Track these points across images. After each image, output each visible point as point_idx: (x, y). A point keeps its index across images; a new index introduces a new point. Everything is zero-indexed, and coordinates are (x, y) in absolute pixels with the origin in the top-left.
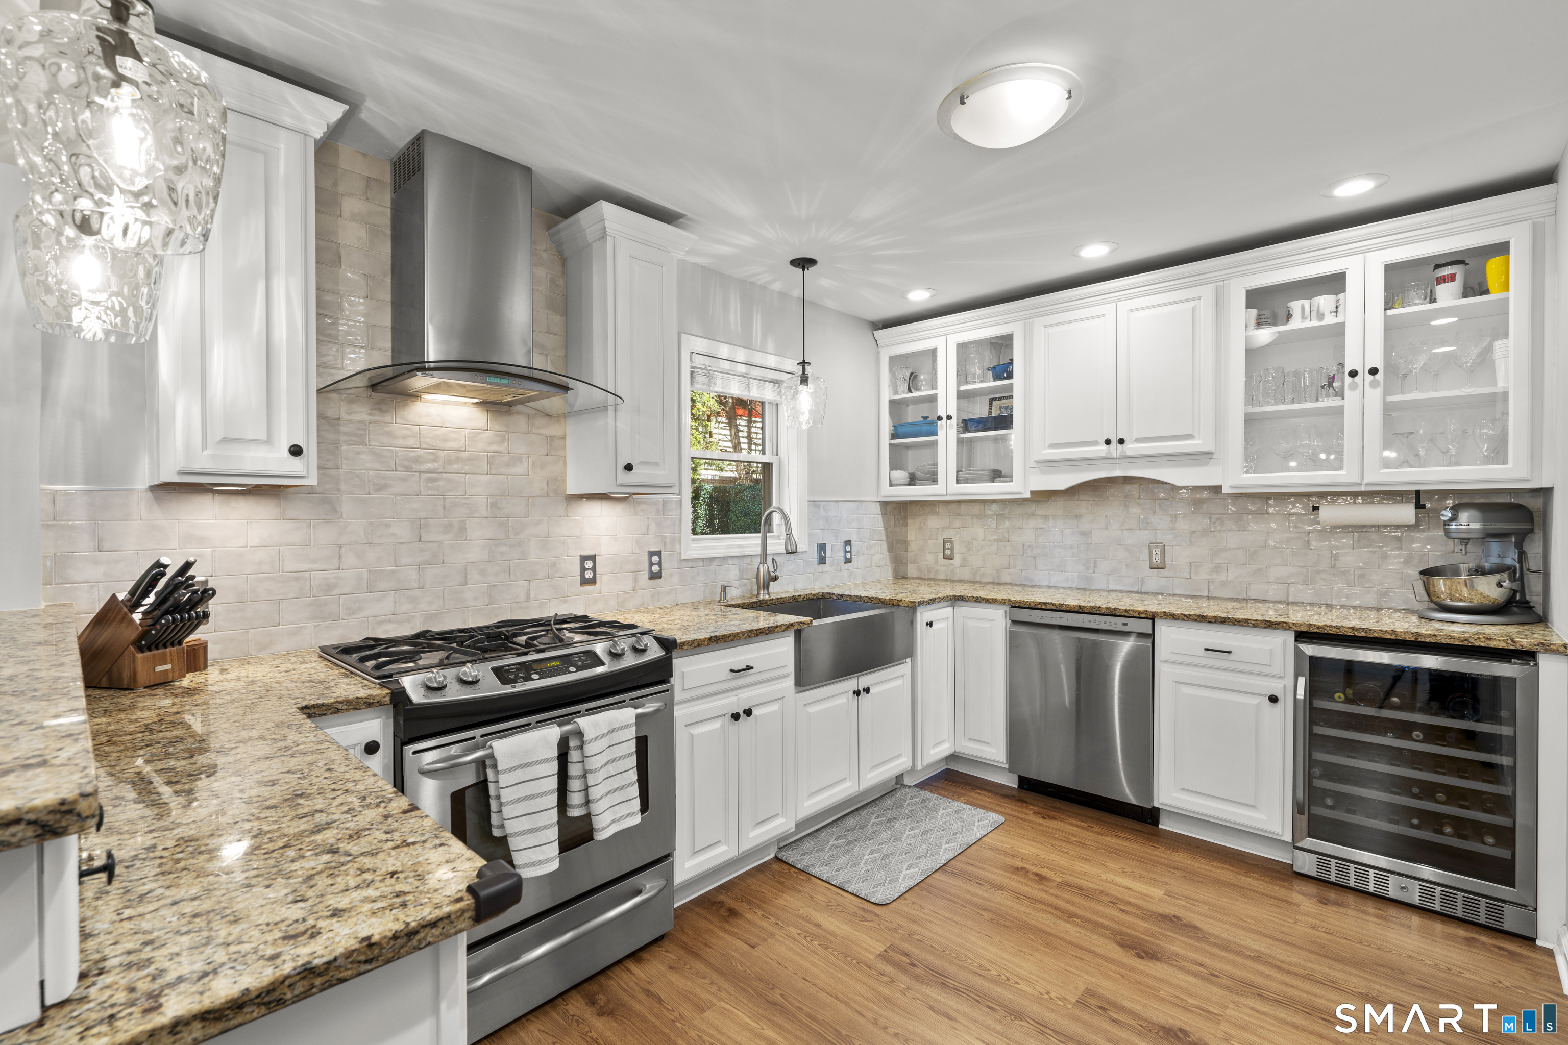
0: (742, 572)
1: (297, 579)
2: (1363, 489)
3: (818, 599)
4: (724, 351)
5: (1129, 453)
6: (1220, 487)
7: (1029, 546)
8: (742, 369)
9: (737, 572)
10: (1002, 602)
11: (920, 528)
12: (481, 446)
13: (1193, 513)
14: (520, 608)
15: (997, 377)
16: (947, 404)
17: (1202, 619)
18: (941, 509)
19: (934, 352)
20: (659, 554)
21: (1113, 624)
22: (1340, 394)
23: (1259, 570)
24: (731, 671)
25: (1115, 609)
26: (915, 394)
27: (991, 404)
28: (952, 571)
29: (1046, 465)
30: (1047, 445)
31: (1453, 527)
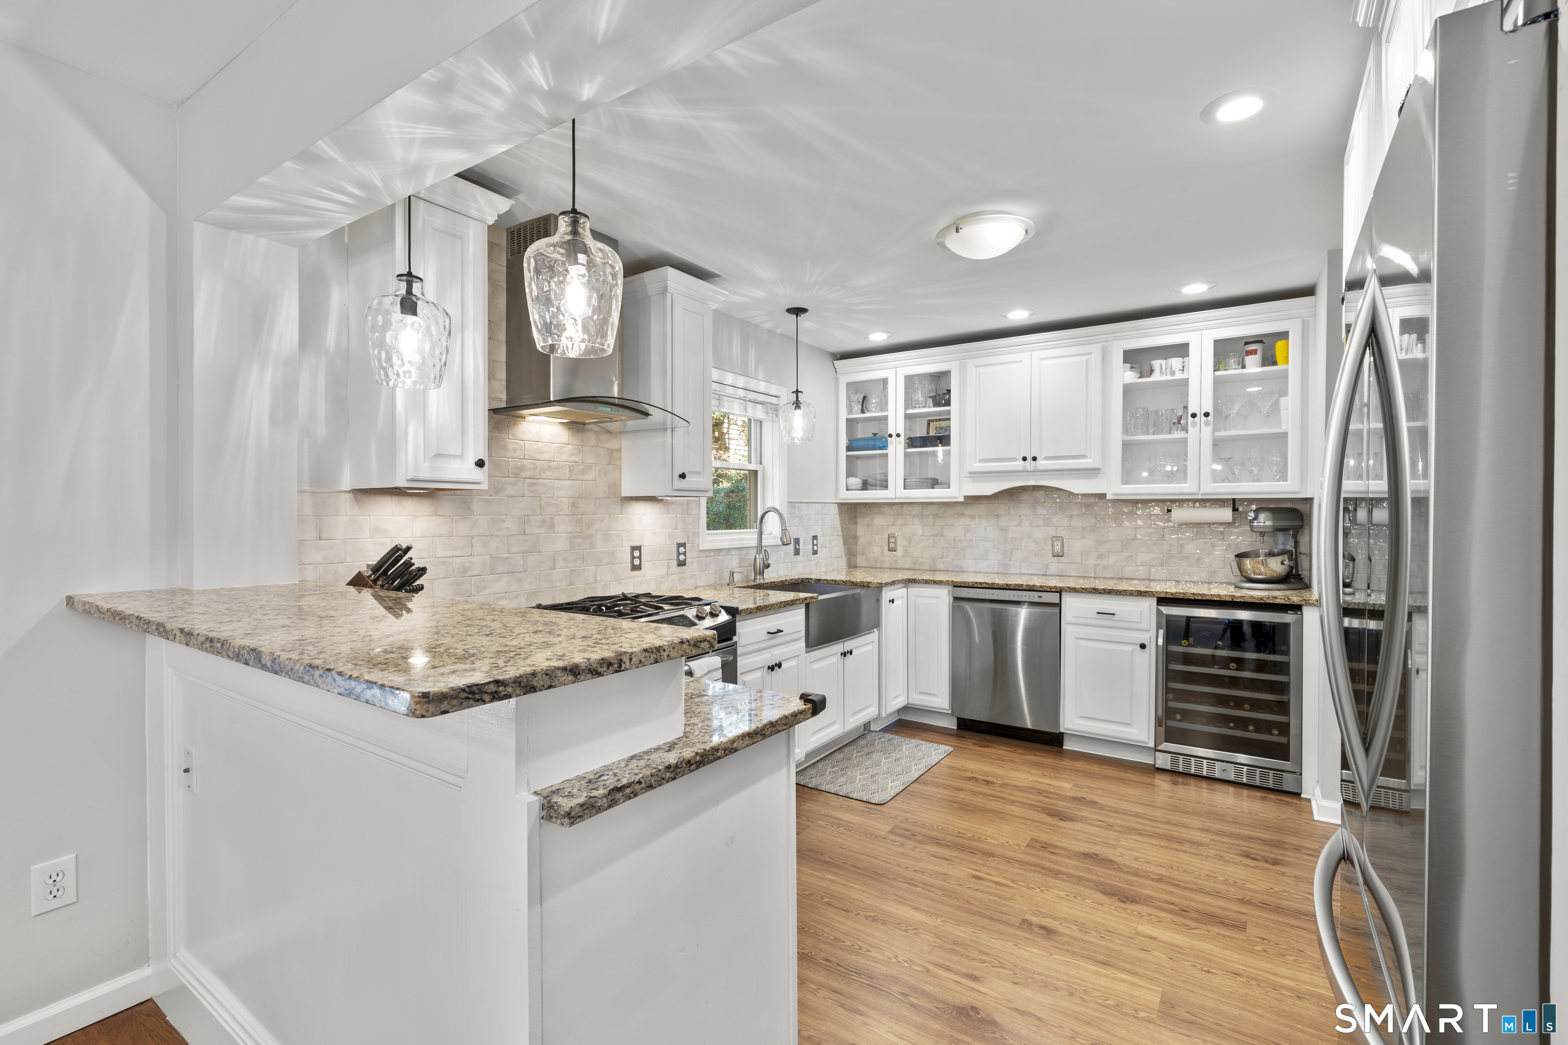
0: (741, 561)
1: (444, 563)
2: (1200, 497)
3: (798, 583)
4: (729, 378)
5: (1040, 468)
6: (1105, 495)
7: (959, 540)
8: (741, 393)
9: (737, 561)
10: (947, 583)
11: (868, 525)
12: (564, 457)
13: (1084, 513)
14: (590, 588)
15: (937, 404)
16: (896, 424)
17: (1095, 591)
18: (887, 510)
19: (885, 381)
20: (684, 545)
21: (1031, 597)
22: (1185, 429)
23: (1130, 556)
24: (768, 633)
25: (1033, 586)
26: (867, 415)
27: (929, 424)
28: (896, 561)
29: (977, 476)
30: (978, 460)
31: (1256, 524)
